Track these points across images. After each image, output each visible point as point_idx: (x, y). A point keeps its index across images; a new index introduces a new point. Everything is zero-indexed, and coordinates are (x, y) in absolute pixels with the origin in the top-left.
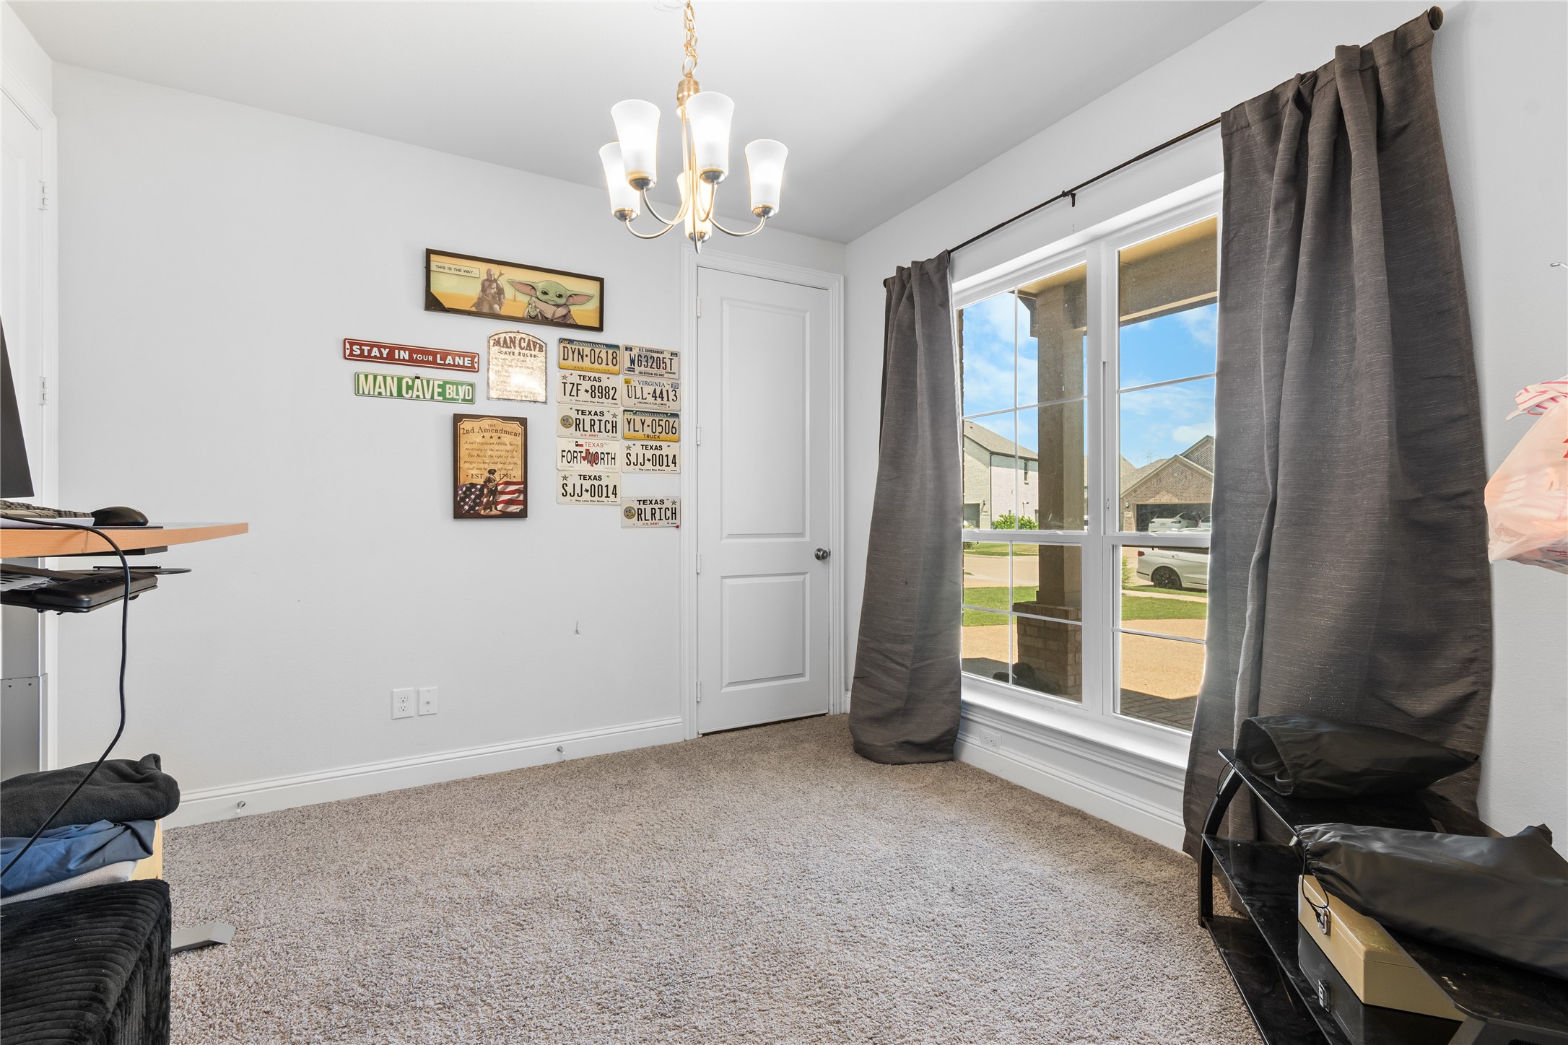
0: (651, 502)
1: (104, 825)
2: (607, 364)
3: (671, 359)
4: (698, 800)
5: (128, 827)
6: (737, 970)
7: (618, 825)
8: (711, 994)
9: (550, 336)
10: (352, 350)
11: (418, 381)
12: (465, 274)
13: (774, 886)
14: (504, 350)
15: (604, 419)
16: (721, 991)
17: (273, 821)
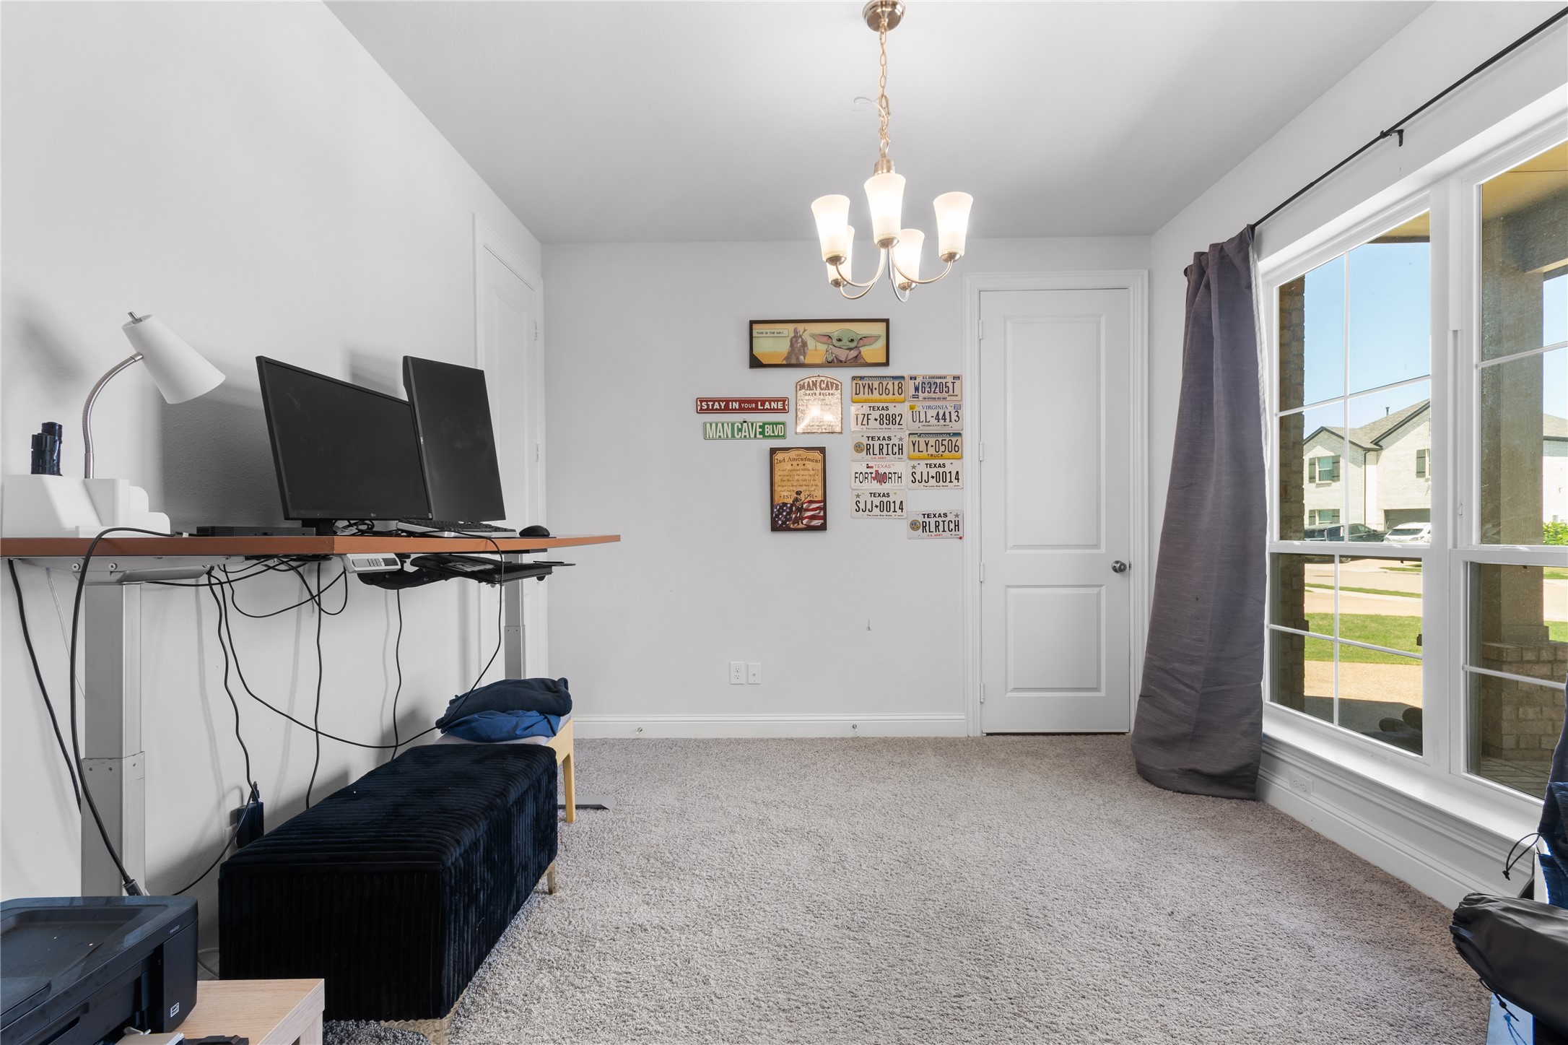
0: (935, 516)
1: (534, 713)
2: (894, 394)
3: (953, 383)
4: (955, 785)
5: (546, 718)
6: (922, 916)
7: (878, 792)
8: (892, 926)
9: (844, 376)
10: (702, 406)
11: (745, 425)
12: (778, 335)
13: (987, 866)
14: (808, 392)
15: (891, 443)
16: (901, 926)
17: (656, 744)
